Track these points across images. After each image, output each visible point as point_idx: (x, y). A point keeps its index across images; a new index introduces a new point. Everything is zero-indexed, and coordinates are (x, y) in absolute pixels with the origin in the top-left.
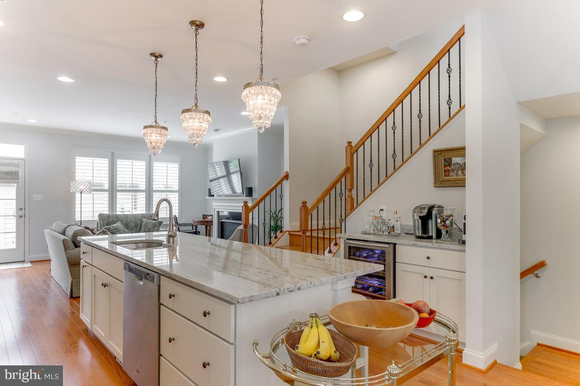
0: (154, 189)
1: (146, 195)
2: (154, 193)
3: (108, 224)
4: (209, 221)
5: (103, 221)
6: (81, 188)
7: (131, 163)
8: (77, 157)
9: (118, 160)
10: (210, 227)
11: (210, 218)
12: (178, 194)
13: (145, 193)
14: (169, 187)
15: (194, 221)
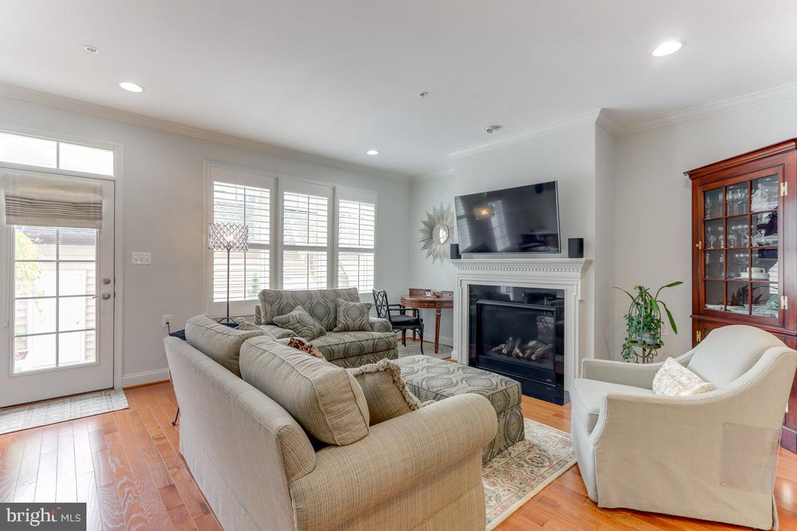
0: (340, 246)
1: (328, 255)
2: (339, 253)
3: (281, 312)
4: (439, 301)
5: (271, 305)
6: (230, 238)
7: (306, 200)
8: (215, 183)
9: (285, 193)
10: (439, 311)
11: (428, 294)
12: (373, 254)
13: (326, 253)
14: (361, 242)
15: (403, 300)
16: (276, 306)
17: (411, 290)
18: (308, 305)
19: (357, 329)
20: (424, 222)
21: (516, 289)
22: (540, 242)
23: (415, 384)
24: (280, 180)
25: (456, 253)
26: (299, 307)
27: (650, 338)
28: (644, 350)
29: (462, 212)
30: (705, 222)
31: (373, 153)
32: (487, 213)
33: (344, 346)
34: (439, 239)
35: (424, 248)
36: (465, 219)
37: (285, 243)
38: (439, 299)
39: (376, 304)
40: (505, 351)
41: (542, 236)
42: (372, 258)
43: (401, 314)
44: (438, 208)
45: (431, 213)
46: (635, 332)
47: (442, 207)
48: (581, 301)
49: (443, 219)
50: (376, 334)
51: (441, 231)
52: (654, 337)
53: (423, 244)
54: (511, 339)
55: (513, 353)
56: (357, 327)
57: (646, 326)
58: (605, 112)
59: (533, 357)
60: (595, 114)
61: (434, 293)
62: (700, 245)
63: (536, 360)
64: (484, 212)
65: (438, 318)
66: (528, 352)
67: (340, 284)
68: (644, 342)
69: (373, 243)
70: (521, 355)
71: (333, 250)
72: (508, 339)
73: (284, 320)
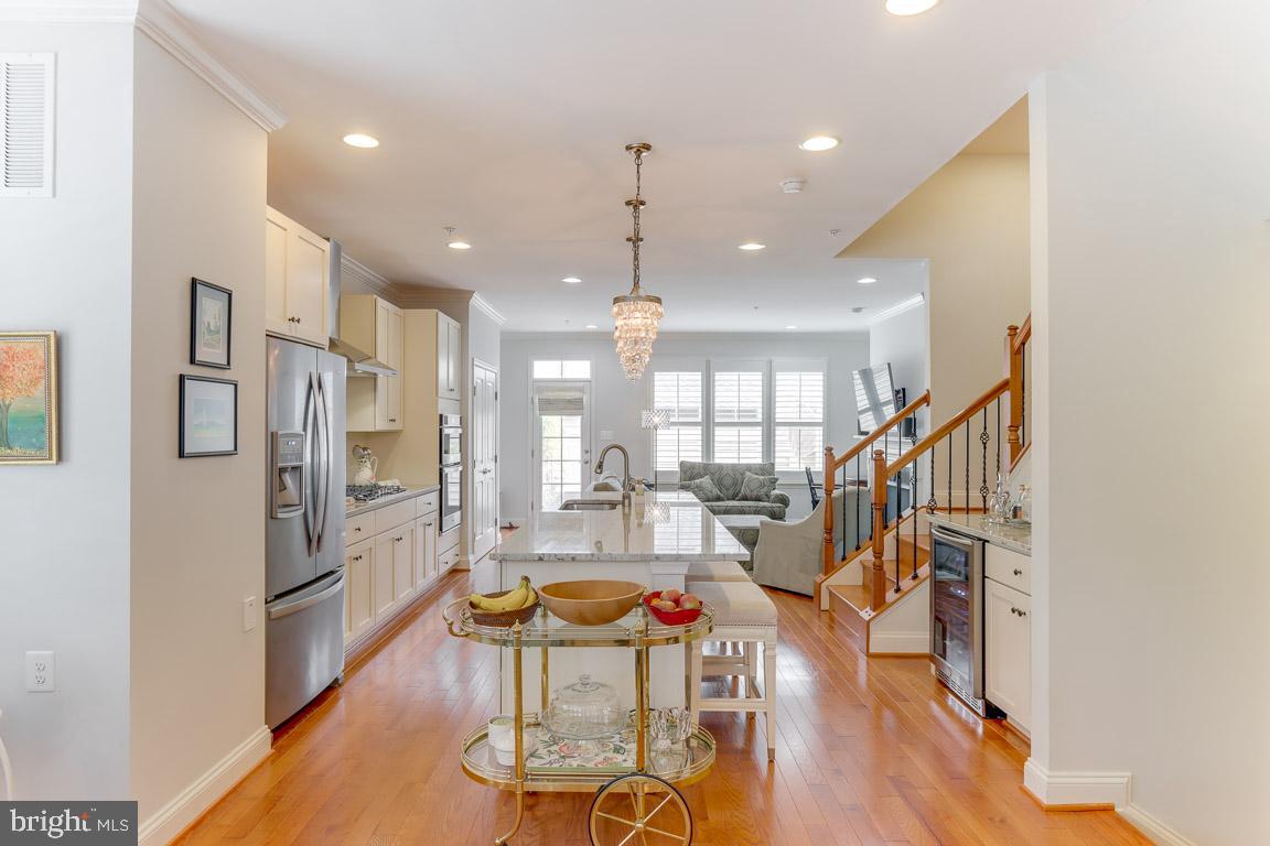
0: (777, 421)
1: (764, 430)
2: (776, 428)
7: (737, 378)
8: (655, 373)
9: (717, 374)
13: (760, 428)
14: (803, 415)
16: (688, 474)
18: (717, 476)
24: (711, 362)
37: (716, 420)
56: (754, 496)
69: (820, 416)
71: (769, 425)
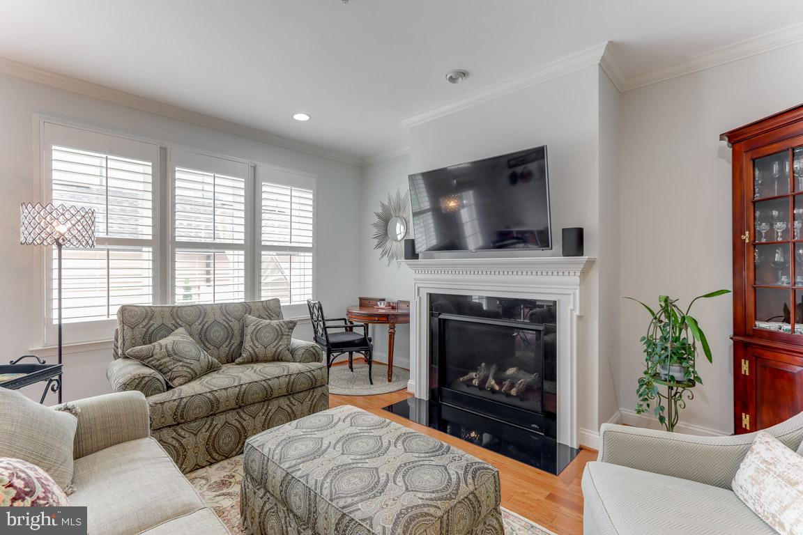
0: (263, 243)
1: (246, 256)
3: (144, 340)
4: (393, 315)
5: (132, 328)
6: (62, 229)
7: (211, 181)
8: (54, 147)
9: (177, 169)
10: (392, 327)
11: (382, 305)
12: (311, 254)
13: (243, 252)
14: (294, 239)
15: (349, 313)
16: (140, 329)
17: (361, 299)
18: (197, 327)
19: (269, 358)
20: (378, 215)
21: (489, 299)
22: (517, 238)
23: (311, 484)
24: (168, 150)
25: (411, 251)
26: (181, 330)
27: (680, 372)
28: (671, 388)
29: (426, 204)
30: (754, 203)
31: (301, 117)
32: (455, 204)
33: (237, 389)
34: (396, 235)
35: (378, 246)
36: (430, 213)
37: (178, 239)
38: (392, 312)
39: (312, 318)
40: (475, 382)
41: (519, 232)
42: (310, 259)
43: (346, 330)
44: (394, 196)
45: (386, 203)
46: (659, 363)
47: (398, 195)
48: (580, 318)
49: (400, 209)
50: (295, 367)
51: (398, 225)
52: (687, 372)
53: (376, 241)
54: (483, 364)
55: (487, 385)
56: (270, 355)
57: (674, 354)
58: (614, 48)
59: (513, 392)
60: (598, 51)
61: (389, 304)
62: (746, 237)
63: (517, 396)
64: (452, 204)
65: (392, 336)
66: (507, 383)
67: (263, 293)
68: (672, 377)
69: (310, 240)
70: (497, 388)
71: (253, 248)
72: (480, 365)
73: (144, 353)
